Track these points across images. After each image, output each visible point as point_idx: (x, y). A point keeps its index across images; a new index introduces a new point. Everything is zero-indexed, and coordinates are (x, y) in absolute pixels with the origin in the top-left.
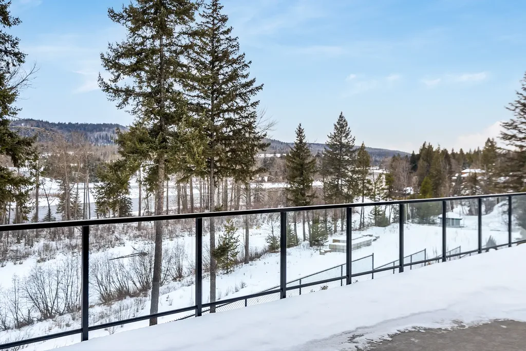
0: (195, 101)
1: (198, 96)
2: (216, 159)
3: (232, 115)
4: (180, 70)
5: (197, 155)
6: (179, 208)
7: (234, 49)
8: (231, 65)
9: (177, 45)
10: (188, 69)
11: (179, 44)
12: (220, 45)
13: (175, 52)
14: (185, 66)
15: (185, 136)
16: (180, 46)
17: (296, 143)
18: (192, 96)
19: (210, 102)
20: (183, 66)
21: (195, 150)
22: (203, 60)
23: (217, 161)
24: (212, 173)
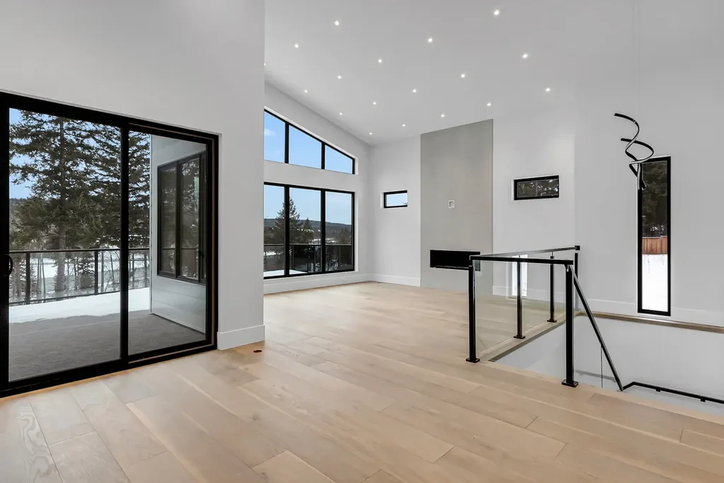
3: (142, 193)
9: (81, 130)
20: (88, 148)
21: (93, 222)
22: (113, 144)
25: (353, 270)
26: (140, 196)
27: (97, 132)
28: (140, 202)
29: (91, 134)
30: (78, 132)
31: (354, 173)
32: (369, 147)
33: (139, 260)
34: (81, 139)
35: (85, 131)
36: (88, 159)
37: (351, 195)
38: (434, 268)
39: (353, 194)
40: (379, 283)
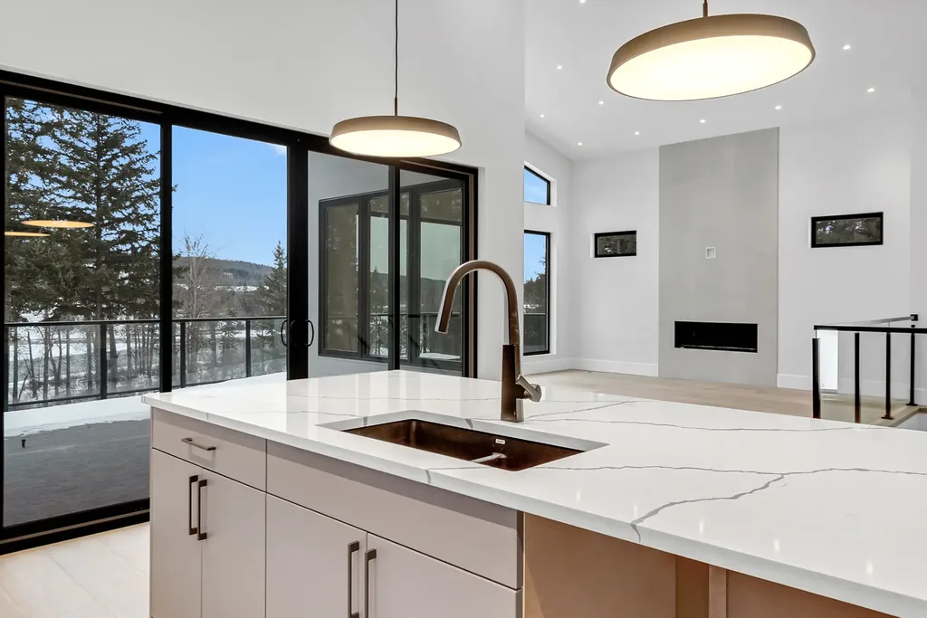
0: (70, 204)
1: (75, 198)
2: (105, 289)
3: (128, 227)
4: (39, 159)
5: (63, 283)
6: (90, 373)
7: (133, 131)
8: (127, 154)
9: (33, 122)
10: (55, 158)
11: (36, 121)
12: (109, 125)
13: (31, 131)
14: (50, 153)
15: (44, 256)
16: (38, 123)
17: (273, 269)
18: (66, 198)
19: (95, 207)
20: (44, 152)
21: (60, 275)
22: (81, 145)
23: (107, 293)
24: (99, 310)
25: (548, 352)
26: (122, 232)
27: (59, 125)
28: (123, 242)
29: (48, 128)
30: (27, 126)
31: (549, 203)
32: (572, 163)
33: (78, 341)
34: (32, 136)
35: (40, 123)
36: (43, 171)
37: (545, 237)
38: (682, 349)
39: (548, 235)
40: (590, 372)
